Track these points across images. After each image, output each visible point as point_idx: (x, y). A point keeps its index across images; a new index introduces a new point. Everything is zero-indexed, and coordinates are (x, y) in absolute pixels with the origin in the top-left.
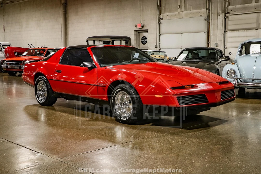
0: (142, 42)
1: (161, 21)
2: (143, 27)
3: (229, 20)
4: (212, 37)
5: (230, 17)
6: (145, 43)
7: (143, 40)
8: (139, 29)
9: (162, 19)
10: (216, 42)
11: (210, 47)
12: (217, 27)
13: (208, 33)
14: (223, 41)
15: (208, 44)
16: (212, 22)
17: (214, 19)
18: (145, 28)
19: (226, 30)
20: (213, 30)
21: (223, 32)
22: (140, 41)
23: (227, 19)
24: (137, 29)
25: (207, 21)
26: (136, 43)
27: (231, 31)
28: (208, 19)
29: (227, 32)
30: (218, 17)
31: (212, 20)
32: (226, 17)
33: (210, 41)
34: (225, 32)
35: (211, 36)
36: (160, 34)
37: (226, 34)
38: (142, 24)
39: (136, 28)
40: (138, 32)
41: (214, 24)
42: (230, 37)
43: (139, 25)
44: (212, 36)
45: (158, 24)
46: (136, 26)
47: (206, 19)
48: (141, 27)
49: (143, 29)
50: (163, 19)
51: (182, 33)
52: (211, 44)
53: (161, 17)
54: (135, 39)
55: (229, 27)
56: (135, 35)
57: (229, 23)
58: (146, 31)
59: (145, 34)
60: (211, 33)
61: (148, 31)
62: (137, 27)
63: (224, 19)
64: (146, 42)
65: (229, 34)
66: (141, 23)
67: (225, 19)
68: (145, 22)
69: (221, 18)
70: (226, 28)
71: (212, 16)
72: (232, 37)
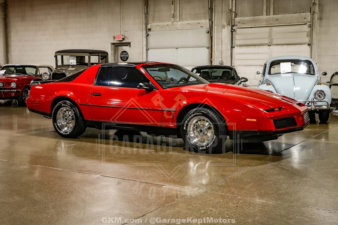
0: (121, 58)
1: (150, 33)
2: (123, 39)
3: (236, 34)
4: (216, 54)
5: (238, 30)
6: (125, 59)
7: (122, 56)
8: (119, 42)
9: (150, 30)
10: (220, 60)
11: (213, 65)
12: (222, 41)
13: (211, 48)
14: (229, 58)
15: (211, 62)
16: (215, 35)
17: (217, 32)
18: (126, 41)
19: (233, 45)
20: (217, 45)
21: (229, 48)
22: (118, 57)
23: (233, 32)
24: (115, 42)
25: (209, 34)
26: (113, 59)
27: (240, 46)
28: (210, 32)
29: (234, 47)
30: (223, 29)
31: (215, 33)
32: (233, 30)
33: (213, 58)
34: (232, 47)
35: (214, 52)
36: (148, 49)
37: (233, 50)
38: (122, 35)
39: (114, 40)
40: (116, 46)
41: (217, 38)
42: (238, 54)
43: (119, 37)
44: (216, 52)
45: (145, 36)
46: (114, 38)
47: (208, 32)
48: (121, 39)
49: (123, 42)
50: (152, 30)
51: (178, 48)
52: (214, 61)
53: (149, 27)
54: (112, 55)
55: (237, 42)
56: (112, 49)
57: (237, 37)
58: (128, 44)
59: (125, 48)
60: (214, 48)
61: (131, 44)
62: (116, 40)
63: (230, 33)
64: (127, 58)
65: (236, 50)
66: (120, 34)
67: (232, 32)
68: (126, 33)
69: (226, 31)
70: (233, 43)
71: (215, 29)
72: (240, 54)
